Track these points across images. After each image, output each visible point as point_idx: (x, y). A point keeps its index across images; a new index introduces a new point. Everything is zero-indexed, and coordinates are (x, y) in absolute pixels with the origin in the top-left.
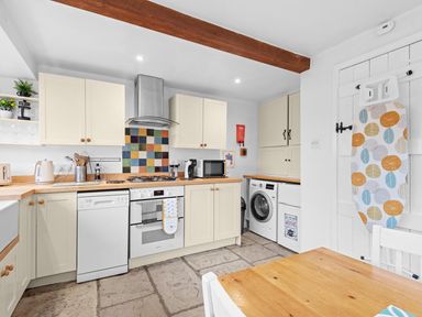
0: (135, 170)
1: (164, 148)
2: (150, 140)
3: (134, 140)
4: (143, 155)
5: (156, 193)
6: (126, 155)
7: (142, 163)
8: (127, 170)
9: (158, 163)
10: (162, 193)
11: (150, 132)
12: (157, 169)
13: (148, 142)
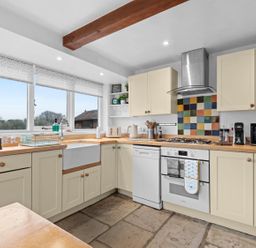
0: (187, 133)
1: (214, 113)
2: (200, 106)
3: (186, 108)
4: (193, 120)
5: (180, 153)
6: (180, 120)
7: (193, 127)
8: (180, 132)
9: (208, 127)
10: (185, 153)
11: (200, 100)
12: (207, 133)
13: (198, 108)
